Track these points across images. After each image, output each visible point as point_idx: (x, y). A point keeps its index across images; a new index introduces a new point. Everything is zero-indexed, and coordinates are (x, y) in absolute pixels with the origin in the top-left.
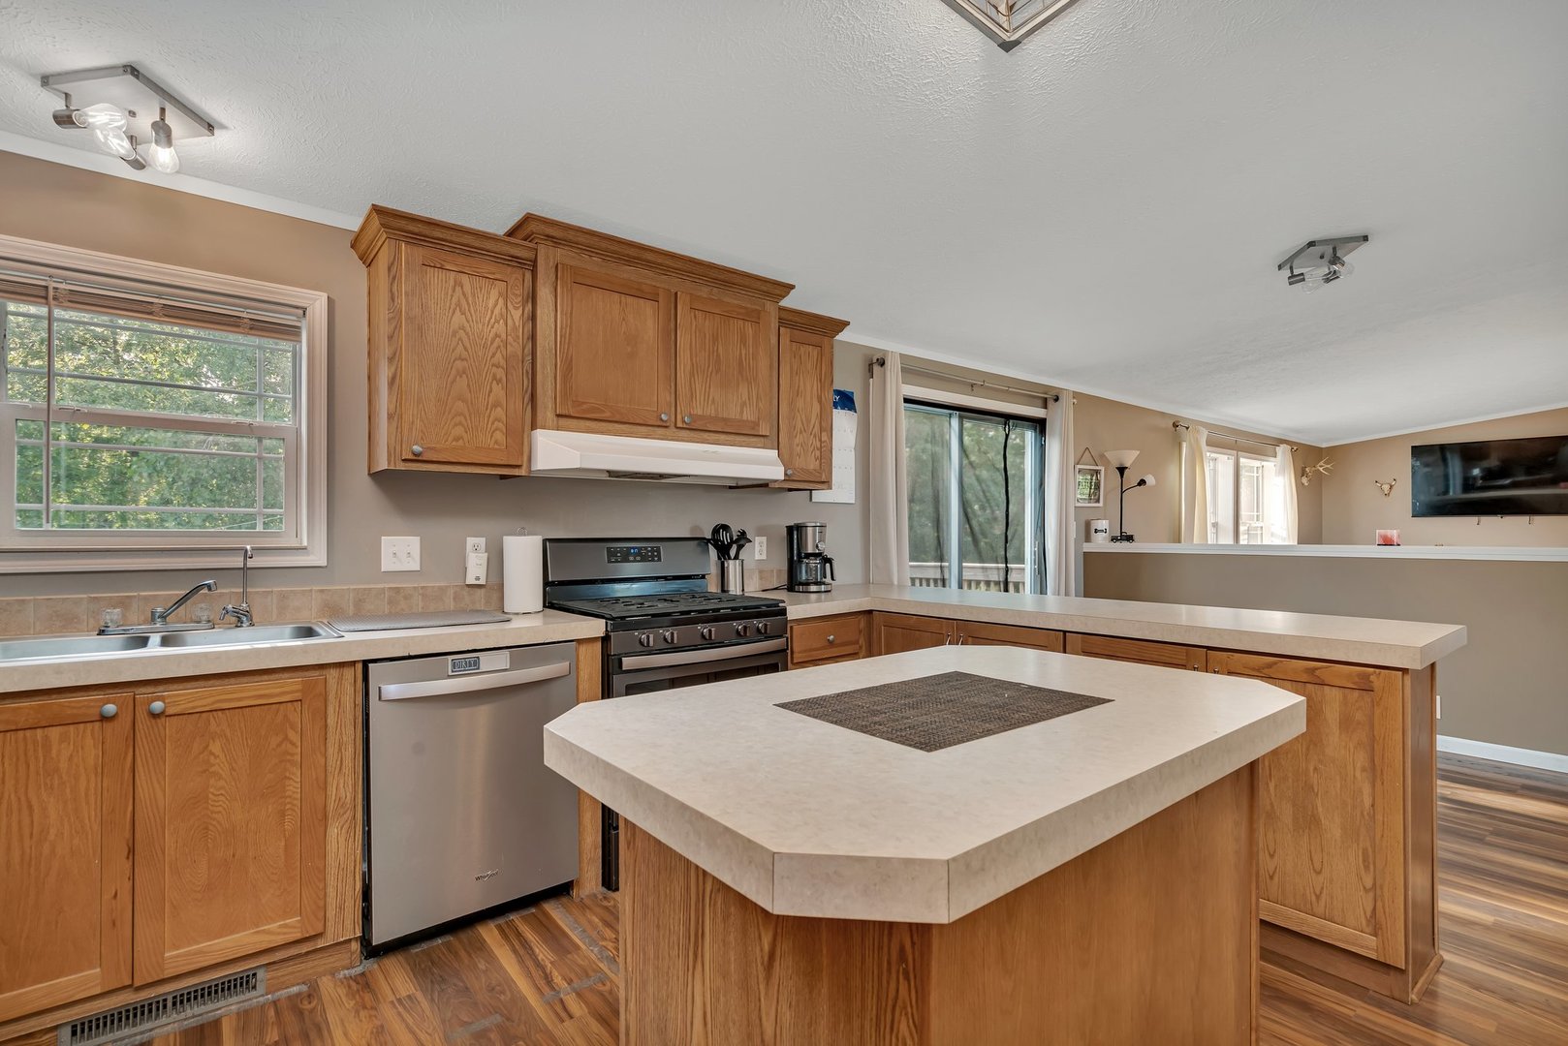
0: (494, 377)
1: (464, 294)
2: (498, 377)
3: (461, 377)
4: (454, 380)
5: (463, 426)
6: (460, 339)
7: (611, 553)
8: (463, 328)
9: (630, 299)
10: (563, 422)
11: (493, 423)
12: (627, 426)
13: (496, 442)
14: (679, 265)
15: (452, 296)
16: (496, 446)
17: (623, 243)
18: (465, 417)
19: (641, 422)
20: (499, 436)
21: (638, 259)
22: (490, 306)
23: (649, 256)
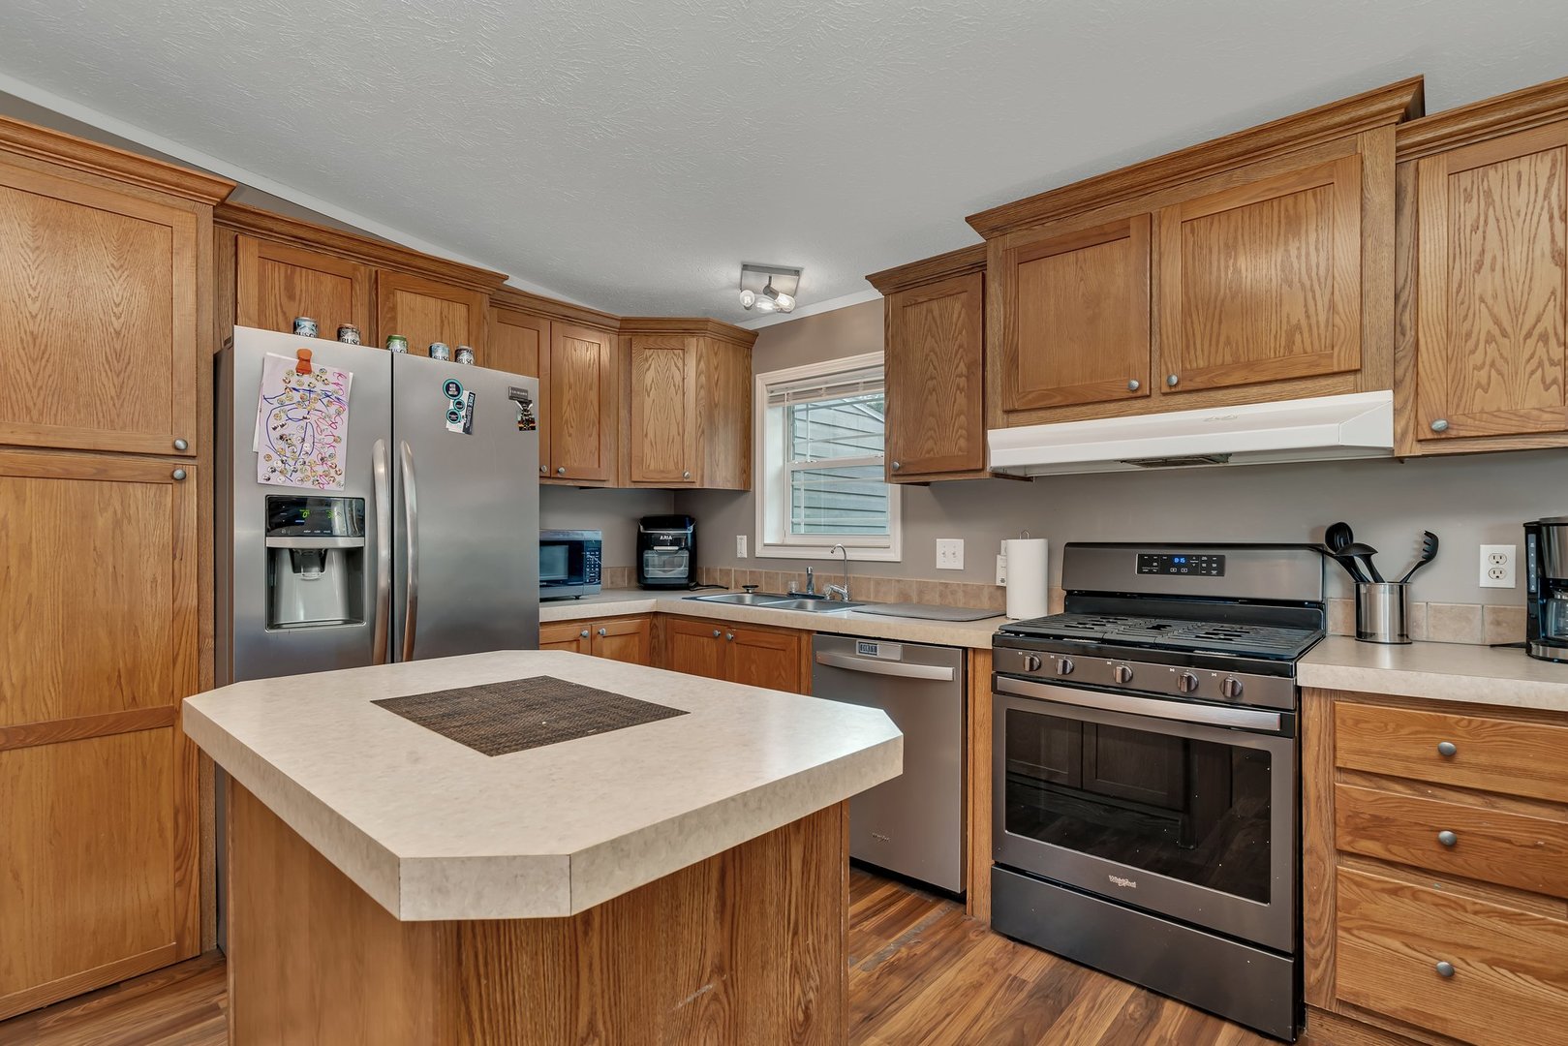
0: (958, 388)
1: (933, 318)
2: (961, 387)
3: (931, 394)
4: (926, 399)
5: (933, 438)
6: (931, 361)
7: (1145, 563)
8: (932, 350)
9: (1089, 252)
10: (1013, 417)
11: (957, 431)
12: (1090, 407)
13: (960, 449)
14: (1159, 172)
15: (925, 324)
16: (960, 453)
17: (1070, 190)
18: (935, 431)
19: (1104, 398)
20: (962, 443)
21: (1097, 197)
22: (954, 320)
23: (1110, 186)
